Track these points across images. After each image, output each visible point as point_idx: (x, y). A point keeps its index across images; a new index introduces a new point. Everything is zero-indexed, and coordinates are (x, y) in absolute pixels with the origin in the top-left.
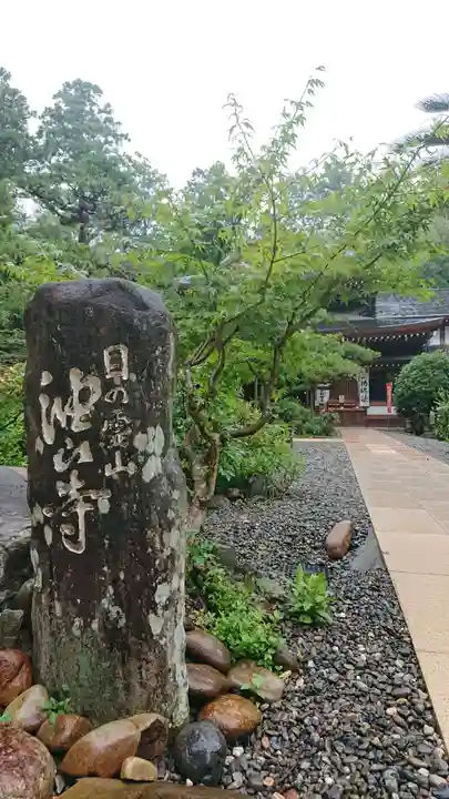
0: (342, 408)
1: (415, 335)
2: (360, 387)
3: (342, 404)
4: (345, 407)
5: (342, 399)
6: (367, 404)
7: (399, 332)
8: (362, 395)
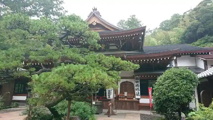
0: (126, 99)
1: (163, 59)
2: (136, 88)
3: (126, 97)
4: (127, 98)
5: (126, 94)
6: (139, 97)
7: (154, 57)
8: (136, 92)
